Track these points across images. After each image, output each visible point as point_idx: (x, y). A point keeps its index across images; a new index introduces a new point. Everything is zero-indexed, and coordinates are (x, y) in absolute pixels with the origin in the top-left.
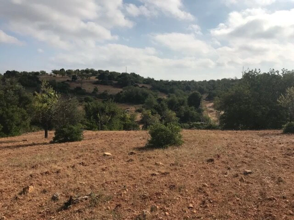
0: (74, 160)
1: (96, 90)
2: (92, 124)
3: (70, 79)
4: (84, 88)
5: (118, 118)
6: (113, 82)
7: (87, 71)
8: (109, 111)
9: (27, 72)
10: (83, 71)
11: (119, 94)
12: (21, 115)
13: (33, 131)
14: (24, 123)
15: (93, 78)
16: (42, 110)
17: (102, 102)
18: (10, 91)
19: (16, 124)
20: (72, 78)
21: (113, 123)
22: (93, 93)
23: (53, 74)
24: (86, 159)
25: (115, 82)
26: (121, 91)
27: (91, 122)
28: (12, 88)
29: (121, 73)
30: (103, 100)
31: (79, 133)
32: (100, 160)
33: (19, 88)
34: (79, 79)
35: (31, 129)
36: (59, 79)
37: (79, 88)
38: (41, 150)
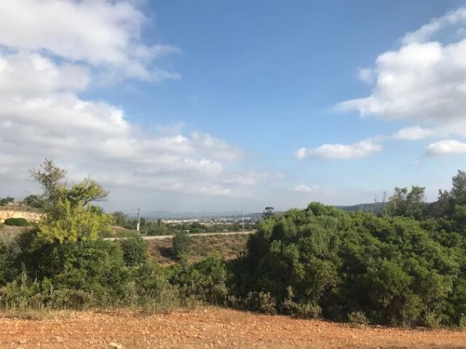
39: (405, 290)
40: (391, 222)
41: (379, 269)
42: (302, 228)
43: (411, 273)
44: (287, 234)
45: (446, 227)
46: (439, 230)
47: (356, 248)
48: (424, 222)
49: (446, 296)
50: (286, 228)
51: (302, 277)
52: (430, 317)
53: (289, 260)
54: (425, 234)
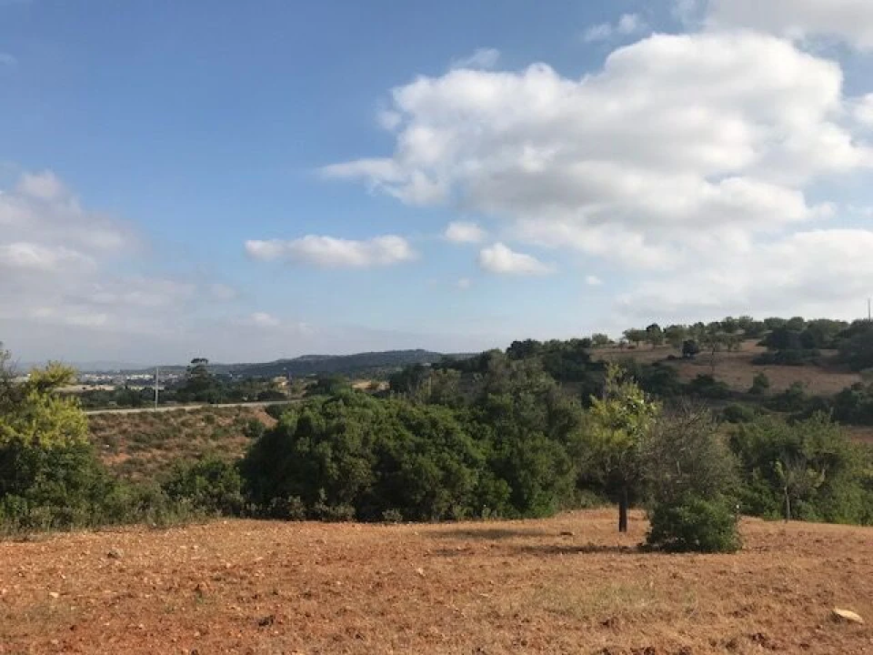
0: (727, 621)
1: (760, 383)
2: (756, 495)
3: (678, 353)
4: (720, 376)
5: (855, 478)
6: (819, 355)
7: (729, 325)
8: (817, 453)
9: (558, 341)
10: (714, 326)
11: (846, 393)
12: (554, 460)
13: (584, 507)
14: (561, 482)
15: (750, 347)
16: (612, 450)
17: (788, 422)
18: (526, 393)
19: (541, 484)
20: (681, 348)
21: (834, 498)
22: (751, 391)
23: (627, 341)
24: (769, 623)
25: (826, 353)
26: (852, 383)
27: (756, 490)
28: (531, 386)
29: (850, 322)
30: (790, 414)
31: (724, 526)
32: (822, 636)
33: (547, 387)
34: (705, 351)
35: (579, 500)
36: (646, 354)
37: (706, 380)
38: (618, 570)
39: (436, 485)
40: (426, 413)
41: (413, 465)
42: (334, 422)
43: (443, 469)
44: (315, 430)
45: (477, 418)
46: (471, 421)
47: (391, 444)
48: (458, 413)
49: (472, 489)
50: (314, 423)
51: (336, 478)
52: (457, 510)
53: (320, 459)
54: (457, 426)
